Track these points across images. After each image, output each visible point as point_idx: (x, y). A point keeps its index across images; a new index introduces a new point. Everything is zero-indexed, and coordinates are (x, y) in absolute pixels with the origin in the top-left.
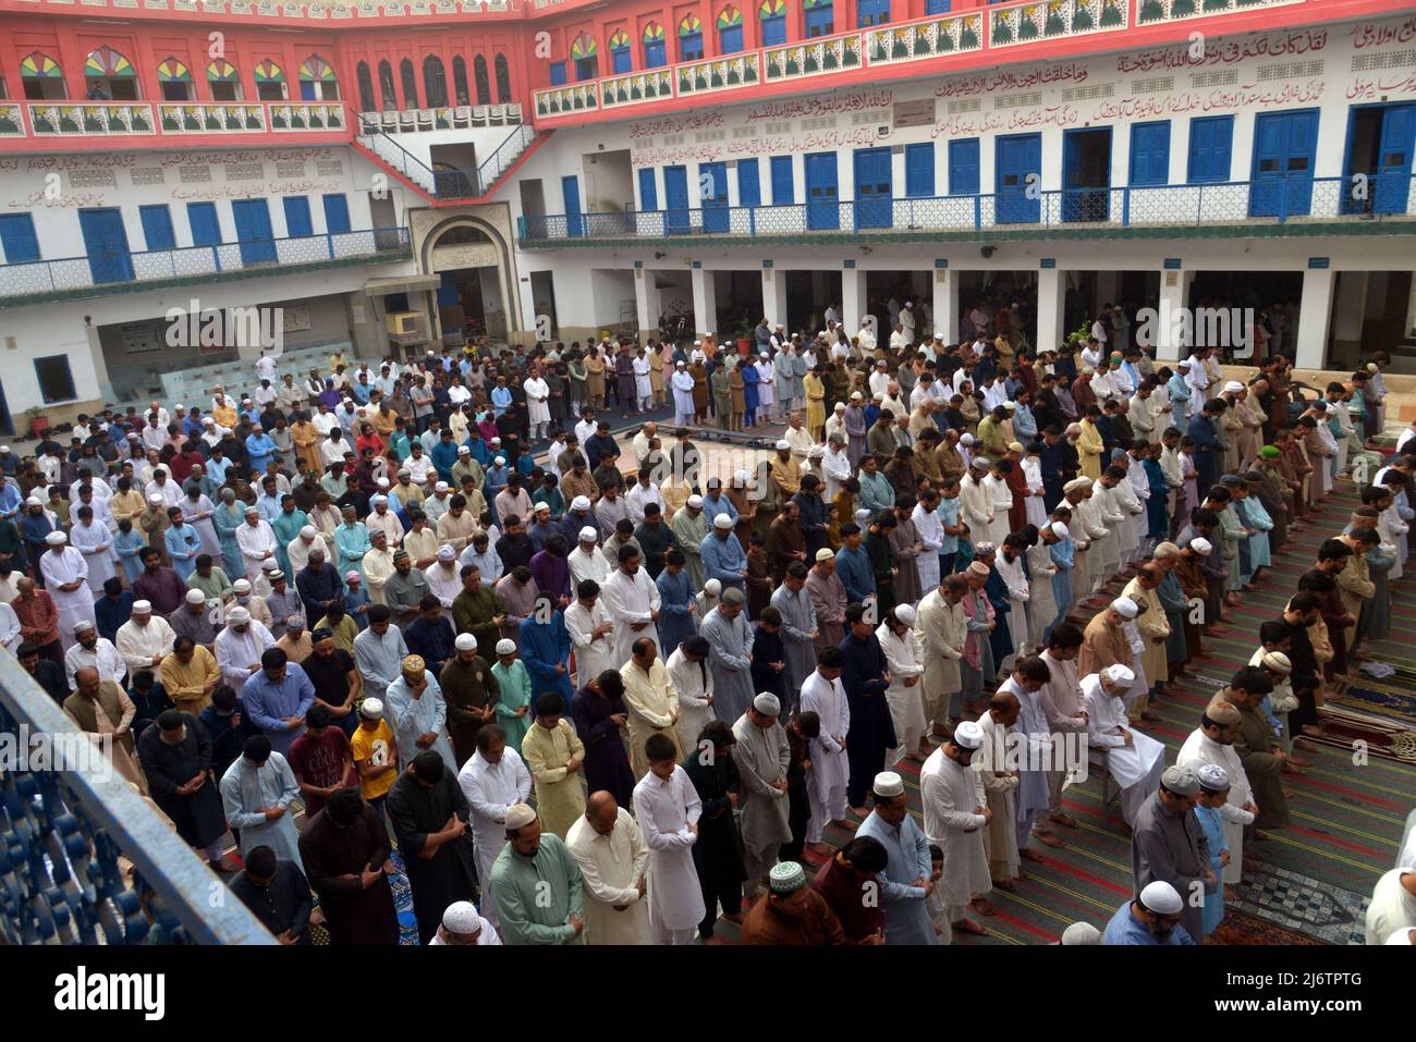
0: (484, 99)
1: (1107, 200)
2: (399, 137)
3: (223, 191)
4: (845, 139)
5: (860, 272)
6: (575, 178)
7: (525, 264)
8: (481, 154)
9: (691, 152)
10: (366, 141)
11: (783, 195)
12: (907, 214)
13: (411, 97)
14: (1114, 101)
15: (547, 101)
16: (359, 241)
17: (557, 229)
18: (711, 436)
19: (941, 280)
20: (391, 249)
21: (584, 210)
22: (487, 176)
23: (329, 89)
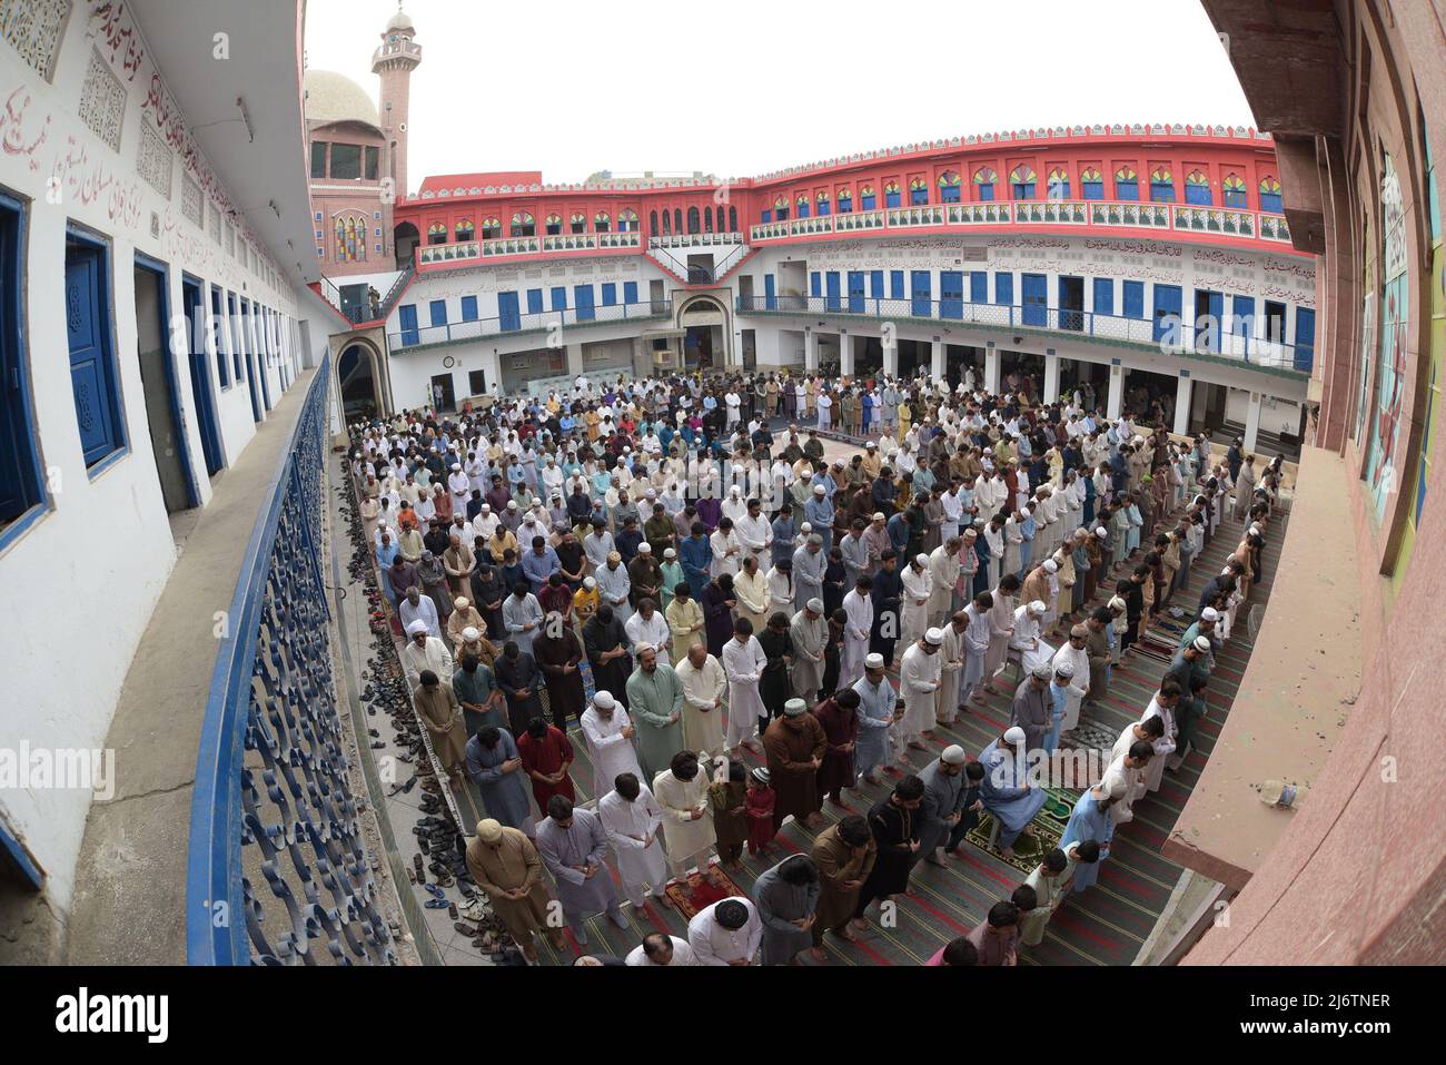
0: (721, 230)
1: (1082, 319)
2: (670, 250)
3: (570, 281)
4: (936, 264)
5: (943, 344)
6: (772, 276)
7: (739, 325)
8: (717, 260)
9: (844, 264)
10: (651, 253)
11: (898, 293)
12: (971, 312)
13: (679, 227)
14: (1084, 263)
15: (758, 231)
16: (642, 309)
17: (760, 304)
18: (840, 438)
19: (990, 354)
20: (660, 313)
21: (776, 294)
22: (719, 272)
23: (634, 225)
